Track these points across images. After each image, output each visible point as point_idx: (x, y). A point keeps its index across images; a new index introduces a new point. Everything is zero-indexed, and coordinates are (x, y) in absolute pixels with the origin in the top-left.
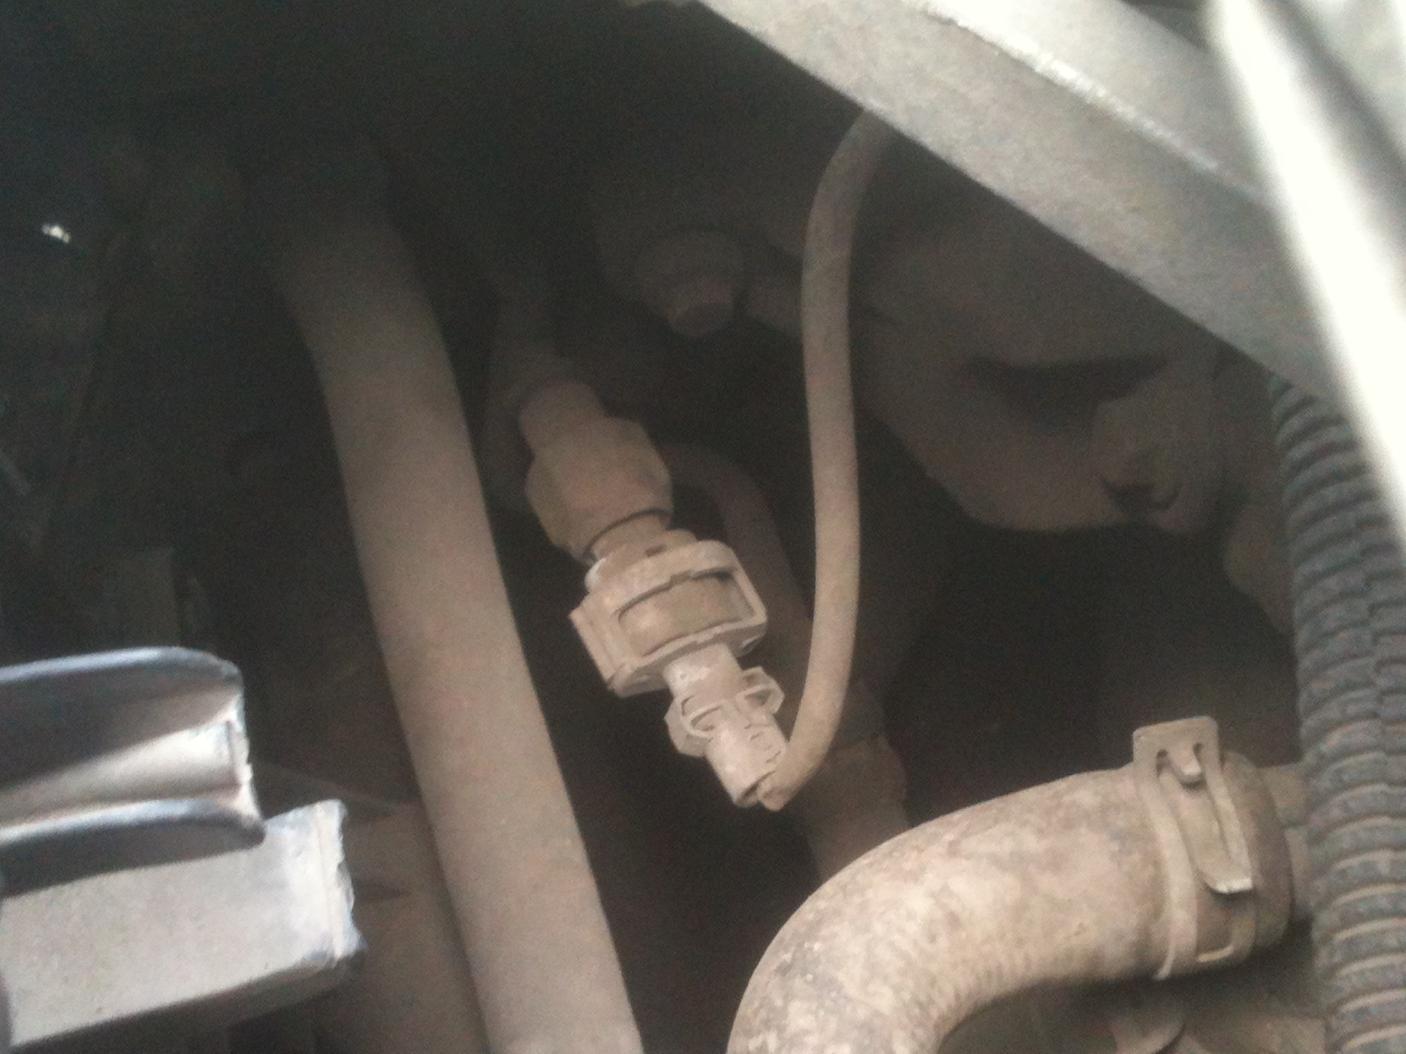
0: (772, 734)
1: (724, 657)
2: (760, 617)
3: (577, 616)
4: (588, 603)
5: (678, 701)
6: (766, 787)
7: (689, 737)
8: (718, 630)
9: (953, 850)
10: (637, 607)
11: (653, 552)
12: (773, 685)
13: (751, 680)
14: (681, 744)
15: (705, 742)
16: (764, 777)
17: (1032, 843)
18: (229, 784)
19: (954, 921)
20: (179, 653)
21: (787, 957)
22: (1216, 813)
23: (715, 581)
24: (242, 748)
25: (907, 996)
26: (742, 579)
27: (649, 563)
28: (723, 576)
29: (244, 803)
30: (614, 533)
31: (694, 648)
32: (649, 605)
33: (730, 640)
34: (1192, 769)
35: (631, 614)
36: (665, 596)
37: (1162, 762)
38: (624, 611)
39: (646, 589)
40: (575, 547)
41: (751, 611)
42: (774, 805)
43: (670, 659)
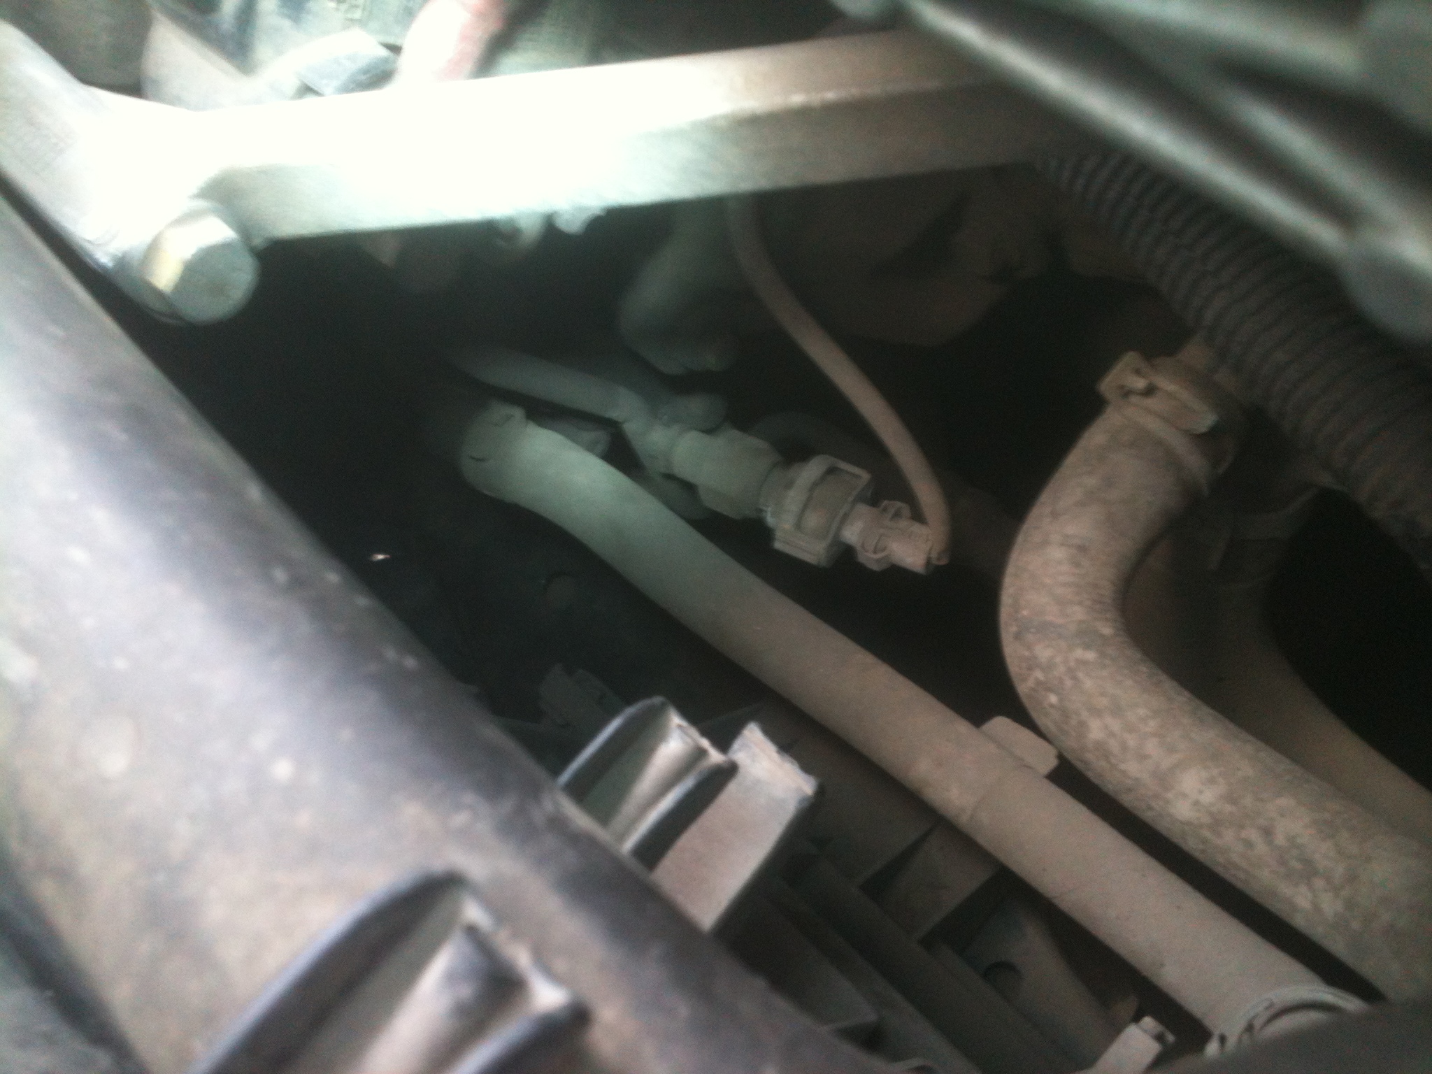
0: (917, 528)
1: (863, 509)
2: (865, 476)
3: (777, 545)
4: (778, 534)
5: (858, 548)
6: (934, 555)
7: (878, 561)
8: (851, 499)
9: (1055, 515)
10: (804, 518)
11: (789, 486)
12: (899, 504)
13: (885, 510)
14: (875, 567)
15: (887, 556)
16: (931, 549)
18: (701, 753)
19: (1082, 549)
20: (630, 711)
21: (1014, 629)
22: (1169, 395)
23: (831, 477)
24: (694, 733)
25: (1088, 603)
26: (843, 465)
27: (792, 493)
28: (832, 471)
29: (715, 757)
30: (764, 491)
31: (845, 517)
32: (808, 514)
33: (861, 499)
34: (1140, 383)
35: (803, 523)
36: (812, 502)
37: (1124, 392)
38: (798, 526)
39: (800, 508)
41: (857, 477)
43: (839, 529)
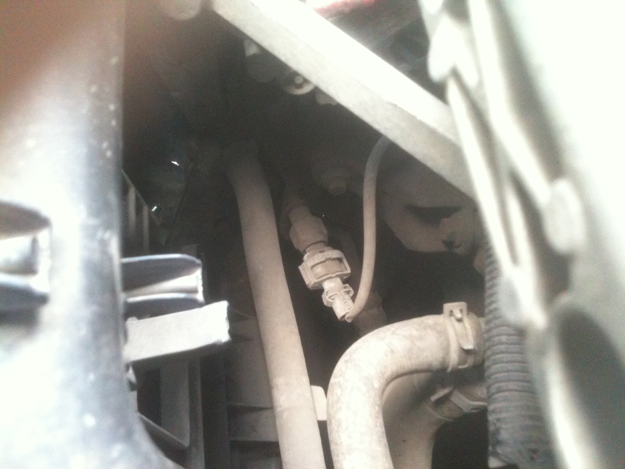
0: (350, 302)
1: (338, 281)
2: (349, 271)
3: (300, 268)
4: (304, 264)
5: (325, 291)
6: (347, 316)
7: (328, 301)
8: (337, 274)
10: (316, 267)
11: (321, 252)
12: (351, 289)
13: (345, 287)
14: (325, 303)
15: (332, 303)
16: (347, 313)
17: (415, 333)
22: (465, 328)
23: (337, 261)
24: (201, 282)
25: (378, 371)
26: (345, 261)
27: (320, 255)
28: (340, 260)
29: (200, 297)
30: (311, 247)
31: (330, 278)
32: (320, 265)
33: (341, 277)
34: (459, 315)
35: (314, 268)
36: (323, 264)
37: (451, 313)
38: (313, 267)
39: (319, 261)
40: (301, 250)
41: (347, 270)
42: (349, 321)
43: (324, 280)
